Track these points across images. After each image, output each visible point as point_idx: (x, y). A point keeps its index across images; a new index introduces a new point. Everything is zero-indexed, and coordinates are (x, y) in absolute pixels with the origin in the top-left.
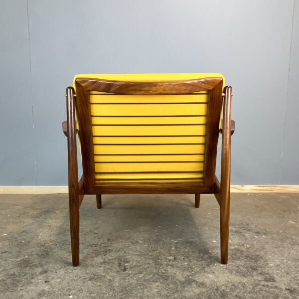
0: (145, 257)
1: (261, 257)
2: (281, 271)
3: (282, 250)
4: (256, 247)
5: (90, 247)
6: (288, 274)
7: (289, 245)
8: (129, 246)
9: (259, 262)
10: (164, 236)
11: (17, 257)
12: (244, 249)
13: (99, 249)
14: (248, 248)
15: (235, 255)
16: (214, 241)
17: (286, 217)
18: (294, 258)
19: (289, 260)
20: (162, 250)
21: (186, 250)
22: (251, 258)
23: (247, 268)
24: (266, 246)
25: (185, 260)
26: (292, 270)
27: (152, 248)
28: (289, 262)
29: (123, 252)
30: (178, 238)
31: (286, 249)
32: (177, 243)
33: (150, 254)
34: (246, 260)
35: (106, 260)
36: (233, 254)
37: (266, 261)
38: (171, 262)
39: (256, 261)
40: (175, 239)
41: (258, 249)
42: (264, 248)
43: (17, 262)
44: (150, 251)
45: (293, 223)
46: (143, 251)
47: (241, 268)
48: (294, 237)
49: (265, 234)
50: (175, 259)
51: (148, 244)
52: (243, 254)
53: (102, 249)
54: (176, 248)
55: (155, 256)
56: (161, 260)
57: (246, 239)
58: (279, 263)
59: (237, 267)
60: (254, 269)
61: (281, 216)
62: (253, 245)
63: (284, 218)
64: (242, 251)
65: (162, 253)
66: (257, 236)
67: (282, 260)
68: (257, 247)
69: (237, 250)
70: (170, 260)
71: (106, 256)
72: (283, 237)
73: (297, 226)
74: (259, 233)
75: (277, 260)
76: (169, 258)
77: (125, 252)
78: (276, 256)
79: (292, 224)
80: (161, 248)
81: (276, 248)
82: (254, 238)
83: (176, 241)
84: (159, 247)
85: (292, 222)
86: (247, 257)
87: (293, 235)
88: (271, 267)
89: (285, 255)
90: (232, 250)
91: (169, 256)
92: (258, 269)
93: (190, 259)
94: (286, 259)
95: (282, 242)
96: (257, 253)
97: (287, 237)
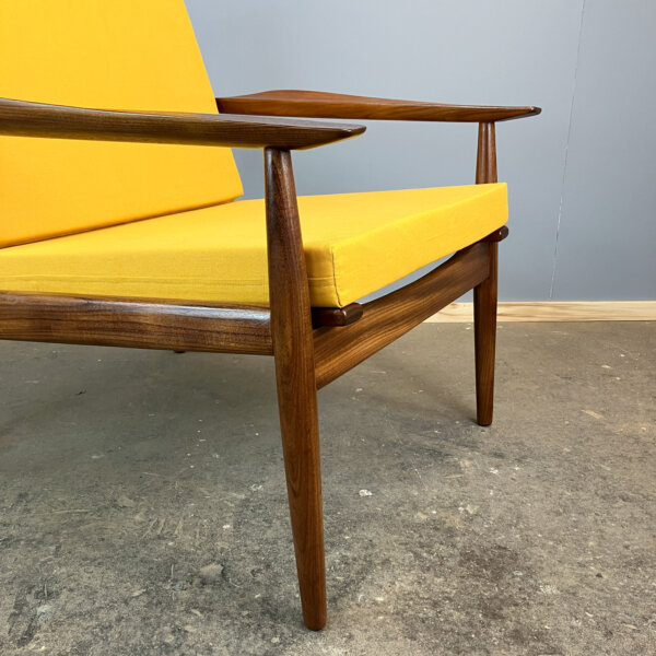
0: (122, 571)
1: (514, 557)
2: (585, 622)
3: (576, 524)
6: (609, 634)
7: (598, 501)
8: (81, 522)
10: (209, 475)
12: (456, 522)
14: (470, 519)
16: (365, 493)
17: (575, 395)
20: (188, 537)
22: (480, 561)
23: (466, 608)
25: (259, 577)
26: (621, 616)
27: (156, 526)
29: (53, 548)
30: (252, 482)
31: (590, 518)
34: (463, 570)
36: (422, 546)
38: (208, 591)
39: (497, 577)
41: (501, 518)
42: (519, 517)
45: (598, 417)
46: (121, 542)
47: (447, 608)
49: (519, 461)
50: (224, 574)
51: (148, 513)
52: (454, 546)
54: (237, 525)
55: (158, 566)
57: (463, 483)
58: (572, 582)
59: (435, 604)
60: (493, 613)
62: (484, 504)
64: (451, 532)
65: (186, 547)
66: (497, 467)
69: (436, 525)
70: (203, 582)
72: (576, 469)
73: (608, 427)
74: (501, 456)
75: (565, 569)
76: (206, 570)
77: (58, 548)
78: (561, 548)
79: (595, 423)
80: (185, 530)
81: (558, 514)
82: (488, 475)
83: (243, 497)
84: (181, 525)
85: (592, 413)
87: (603, 460)
88: (546, 602)
89: (591, 543)
90: (419, 527)
91: (207, 563)
92: (505, 611)
93: (277, 575)
94: (595, 562)
95: (575, 488)
96: (501, 538)
97: (586, 469)
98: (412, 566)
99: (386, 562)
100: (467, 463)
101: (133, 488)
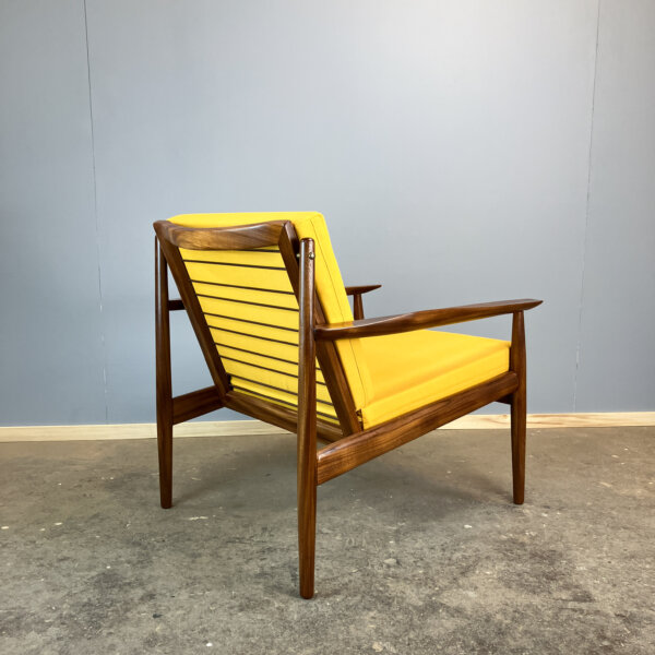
0: (341, 562)
1: (561, 555)
2: (602, 581)
3: (596, 540)
4: (547, 535)
5: (230, 545)
6: (614, 585)
7: (609, 530)
9: (558, 564)
11: (90, 568)
12: (525, 539)
13: (248, 547)
14: (532, 538)
15: (511, 551)
16: (467, 526)
17: (593, 474)
18: (622, 554)
19: (613, 558)
20: (371, 546)
21: (417, 545)
22: (541, 557)
23: (536, 576)
24: (567, 533)
25: (419, 564)
26: (621, 578)
27: (350, 542)
28: (613, 563)
30: (398, 521)
31: (604, 537)
32: (397, 531)
33: (349, 554)
34: (533, 561)
35: (267, 569)
36: (507, 550)
37: (570, 561)
38: (393, 569)
39: (552, 563)
40: (391, 524)
41: (551, 538)
42: (562, 537)
43: (93, 578)
44: (348, 550)
45: (609, 486)
46: (334, 549)
47: (526, 576)
48: (614, 513)
49: (560, 510)
50: (398, 562)
51: (343, 535)
53: (255, 548)
54: (397, 541)
55: (360, 560)
56: (372, 566)
57: (526, 521)
58: (594, 565)
59: (519, 575)
60: (551, 578)
61: (584, 472)
62: (541, 532)
63: (590, 476)
64: (523, 544)
65: (373, 552)
66: (546, 513)
67: (599, 558)
68: (550, 535)
69: (514, 541)
70: (389, 566)
71: (264, 562)
72: (595, 514)
73: (616, 491)
74: (548, 507)
75: (591, 560)
76: (387, 561)
78: (587, 551)
79: (606, 489)
80: (368, 543)
81: (585, 535)
82: (541, 517)
83: (395, 528)
84: (364, 541)
85: (605, 484)
86: (534, 555)
87: (612, 509)
88: (581, 574)
89: (605, 549)
90: (504, 542)
91: (387, 558)
92: (557, 577)
93: (428, 563)
94: (608, 557)
95: (595, 523)
96: (552, 547)
97: (601, 514)
98: (502, 559)
99: (488, 558)
100: (527, 511)
101: (328, 524)
